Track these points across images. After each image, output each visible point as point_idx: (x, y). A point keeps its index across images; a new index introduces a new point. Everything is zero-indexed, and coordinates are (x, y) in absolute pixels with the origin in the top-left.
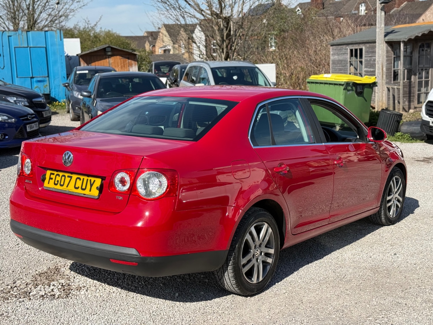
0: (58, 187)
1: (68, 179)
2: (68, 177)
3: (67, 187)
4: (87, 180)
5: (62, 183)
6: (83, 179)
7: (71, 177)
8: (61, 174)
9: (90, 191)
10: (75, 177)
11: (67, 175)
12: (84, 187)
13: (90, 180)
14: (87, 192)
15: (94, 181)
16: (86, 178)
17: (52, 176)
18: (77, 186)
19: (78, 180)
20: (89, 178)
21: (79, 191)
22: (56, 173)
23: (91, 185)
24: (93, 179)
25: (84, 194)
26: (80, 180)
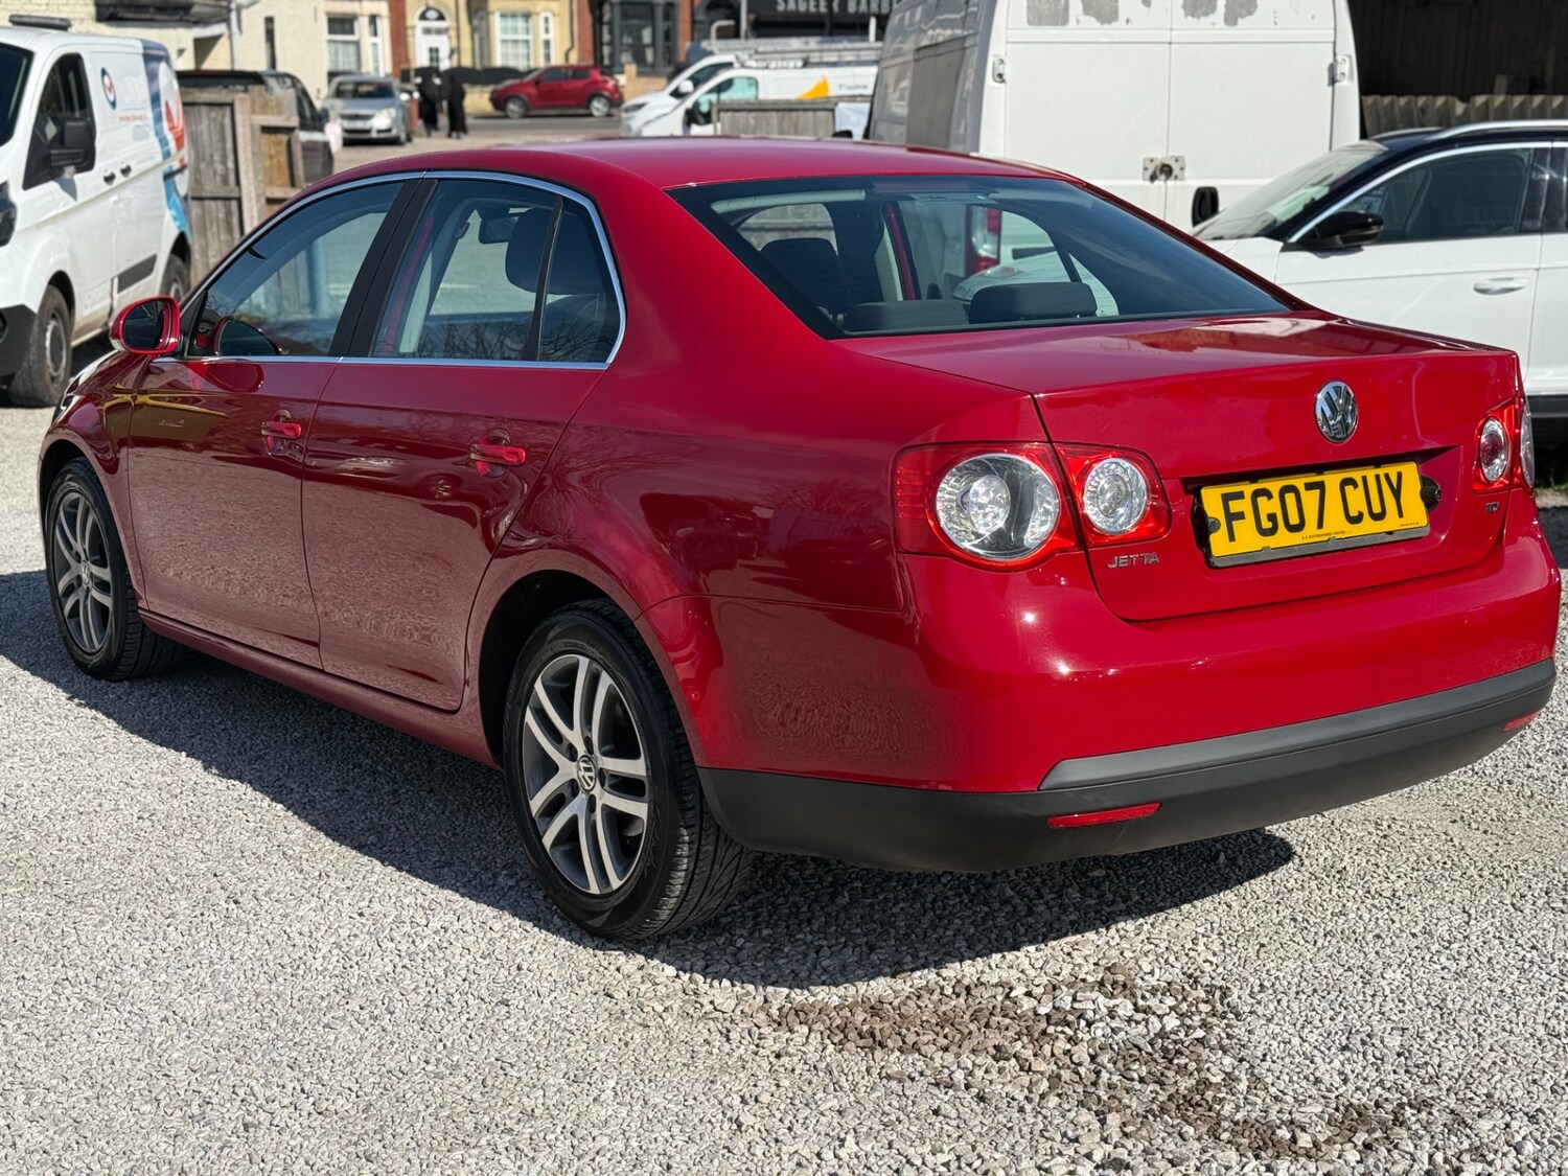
0: (1283, 539)
2: (1309, 487)
3: (1320, 525)
4: (1377, 477)
5: (1294, 520)
6: (1364, 479)
7: (1321, 486)
8: (1274, 486)
9: (1401, 515)
10: (1332, 480)
11: (1299, 482)
12: (1377, 509)
13: (1387, 476)
14: (1392, 522)
15: (1399, 475)
16: (1370, 473)
17: (1235, 506)
18: (1353, 513)
19: (1349, 489)
20: (1381, 471)
21: (1368, 527)
22: (1248, 489)
23: (1397, 493)
24: (1392, 470)
25: (1390, 533)
26: (1356, 486)
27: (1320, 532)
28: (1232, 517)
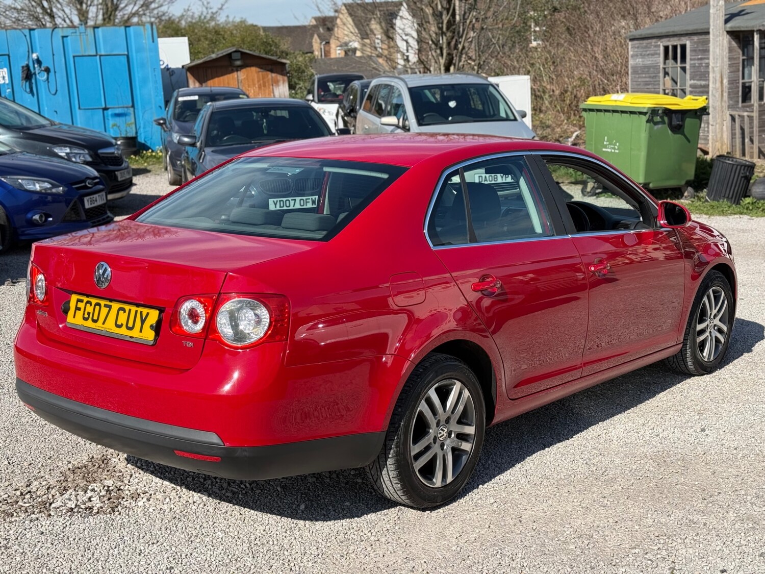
0: (89, 324)
1: (104, 311)
2: (106, 306)
3: (103, 323)
4: (136, 312)
5: (95, 318)
6: (130, 310)
7: (110, 307)
8: (94, 301)
9: (141, 331)
10: (116, 306)
11: (103, 302)
12: (130, 325)
13: (141, 313)
14: (135, 333)
15: (148, 314)
16: (134, 309)
17: (80, 305)
18: (119, 323)
19: (121, 312)
20: (139, 309)
21: (123, 331)
22: (85, 299)
23: (143, 322)
24: (145, 311)
25: (131, 337)
26: (125, 311)
27: (103, 326)
28: (78, 309)
